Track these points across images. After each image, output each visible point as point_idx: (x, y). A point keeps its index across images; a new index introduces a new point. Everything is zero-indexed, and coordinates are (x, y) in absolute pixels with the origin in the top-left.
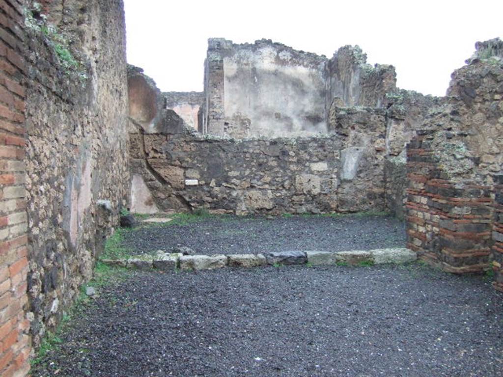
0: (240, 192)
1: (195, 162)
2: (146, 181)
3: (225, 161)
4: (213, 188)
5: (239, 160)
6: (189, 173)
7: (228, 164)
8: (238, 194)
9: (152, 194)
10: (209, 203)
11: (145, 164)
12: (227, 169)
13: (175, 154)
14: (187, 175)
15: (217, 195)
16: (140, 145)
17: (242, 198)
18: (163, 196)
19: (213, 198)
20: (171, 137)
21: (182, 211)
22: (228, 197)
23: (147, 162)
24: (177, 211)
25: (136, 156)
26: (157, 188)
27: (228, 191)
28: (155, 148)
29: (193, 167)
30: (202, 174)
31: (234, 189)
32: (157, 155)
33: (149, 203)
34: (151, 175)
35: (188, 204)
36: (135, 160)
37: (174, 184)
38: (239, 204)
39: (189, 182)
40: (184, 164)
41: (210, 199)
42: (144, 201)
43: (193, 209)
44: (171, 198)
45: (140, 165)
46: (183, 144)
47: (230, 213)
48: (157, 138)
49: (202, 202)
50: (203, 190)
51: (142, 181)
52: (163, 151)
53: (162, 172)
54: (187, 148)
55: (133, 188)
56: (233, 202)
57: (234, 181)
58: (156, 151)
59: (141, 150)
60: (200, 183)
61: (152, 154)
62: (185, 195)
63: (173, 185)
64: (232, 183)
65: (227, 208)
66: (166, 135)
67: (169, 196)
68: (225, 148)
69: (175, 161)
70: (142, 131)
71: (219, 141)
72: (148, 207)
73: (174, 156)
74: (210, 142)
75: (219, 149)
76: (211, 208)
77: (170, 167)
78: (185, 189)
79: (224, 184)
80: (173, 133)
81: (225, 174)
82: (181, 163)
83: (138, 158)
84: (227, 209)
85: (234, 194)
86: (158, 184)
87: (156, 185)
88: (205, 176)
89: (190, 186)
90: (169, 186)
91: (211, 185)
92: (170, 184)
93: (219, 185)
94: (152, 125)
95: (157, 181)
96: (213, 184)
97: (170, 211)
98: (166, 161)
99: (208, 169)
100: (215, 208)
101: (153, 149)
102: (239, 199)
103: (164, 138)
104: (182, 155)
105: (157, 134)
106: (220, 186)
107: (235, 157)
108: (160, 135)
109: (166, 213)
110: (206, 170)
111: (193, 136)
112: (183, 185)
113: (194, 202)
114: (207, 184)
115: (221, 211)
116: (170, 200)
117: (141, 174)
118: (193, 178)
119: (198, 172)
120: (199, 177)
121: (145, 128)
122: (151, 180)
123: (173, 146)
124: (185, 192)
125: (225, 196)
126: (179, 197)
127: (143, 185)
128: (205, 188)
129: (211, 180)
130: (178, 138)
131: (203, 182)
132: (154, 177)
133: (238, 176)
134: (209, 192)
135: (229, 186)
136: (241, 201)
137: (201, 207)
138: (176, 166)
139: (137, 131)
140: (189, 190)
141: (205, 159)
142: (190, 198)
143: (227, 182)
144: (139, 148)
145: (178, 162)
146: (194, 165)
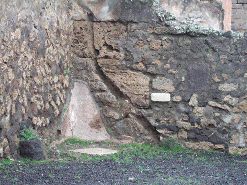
0: (237, 117)
1: (168, 66)
2: (93, 91)
3: (214, 67)
4: (193, 108)
5: (237, 66)
6: (157, 82)
7: (220, 71)
8: (233, 120)
9: (101, 112)
10: (186, 130)
11: (93, 66)
12: (217, 80)
13: (137, 52)
14: (155, 86)
15: (199, 119)
16: (87, 38)
17: (239, 127)
18: (117, 116)
19: (193, 124)
20: (134, 26)
21: (144, 140)
22: (218, 124)
23: (97, 63)
24: (136, 141)
25: (81, 54)
26: (109, 104)
27: (217, 114)
28: (108, 43)
29: (163, 73)
30: (177, 85)
31: (227, 111)
32: (111, 54)
33: (95, 125)
34: (100, 83)
35: (153, 130)
36: (80, 59)
37: (134, 99)
38: (234, 137)
39: (156, 97)
40: (151, 69)
41: (188, 125)
42: (89, 122)
43: (161, 138)
44: (129, 119)
45: (86, 68)
46: (152, 38)
47: (218, 149)
48: (112, 27)
49: (175, 129)
50: (179, 111)
51: (87, 91)
52: (121, 48)
53: (117, 79)
54: (156, 44)
55: (74, 100)
56: (224, 132)
57: (227, 98)
58: (110, 48)
59: (90, 45)
60: (174, 98)
61: (104, 51)
62: (149, 116)
63: (132, 99)
64: (225, 102)
65: (214, 140)
66: (126, 23)
67: (127, 116)
68: (216, 46)
69: (137, 63)
70: (91, 16)
71: (206, 36)
72: (94, 130)
73: (135, 57)
74: (192, 37)
75: (207, 47)
76: (189, 139)
77: (129, 71)
78: (150, 107)
79: (212, 103)
80: (136, 20)
81: (214, 87)
82: (147, 67)
83: (84, 56)
84: (214, 143)
85: (227, 119)
86: (111, 96)
87: (107, 98)
88: (181, 88)
89: (157, 102)
90: (127, 101)
91: (190, 103)
92: (129, 98)
93: (203, 104)
94: (106, 8)
95: (109, 93)
96: (194, 101)
97: (125, 138)
98: (124, 62)
99: (188, 77)
100: (195, 140)
101: (106, 44)
102: (235, 128)
103: (123, 27)
104: (147, 54)
105: (113, 22)
106: (204, 106)
107: (231, 61)
108: (118, 24)
109: (118, 141)
110: (183, 79)
111: (168, 26)
112: (148, 101)
113: (163, 127)
114: (186, 101)
115: (205, 146)
116: (127, 123)
117: (86, 80)
118: (163, 91)
119: (171, 82)
120: (172, 89)
121: (95, 13)
122: (101, 90)
123: (135, 41)
124: (150, 112)
125: (212, 121)
126: (141, 118)
127: (89, 98)
128: (182, 108)
129: (192, 95)
130: (143, 28)
131: (179, 98)
132: (105, 87)
133: (234, 91)
134: (187, 113)
135: (219, 106)
136: (237, 131)
137: (175, 137)
138: (137, 70)
139: (85, 16)
140: (157, 109)
141: (183, 63)
142: (158, 121)
143: (215, 99)
144: (86, 42)
145: (141, 66)
146: (167, 70)
